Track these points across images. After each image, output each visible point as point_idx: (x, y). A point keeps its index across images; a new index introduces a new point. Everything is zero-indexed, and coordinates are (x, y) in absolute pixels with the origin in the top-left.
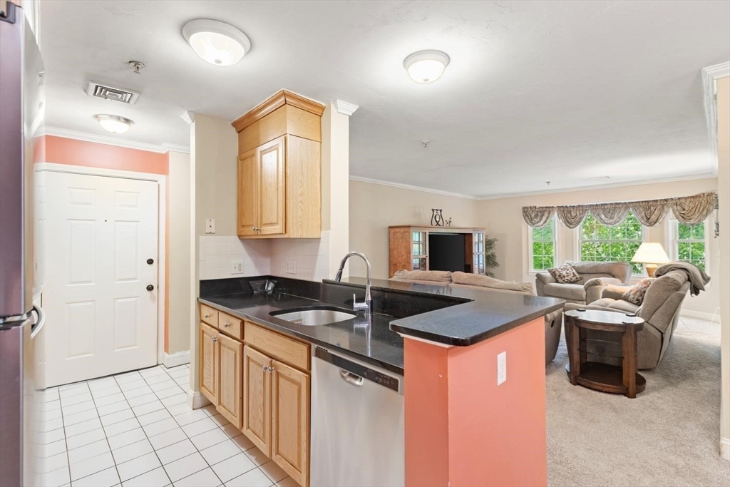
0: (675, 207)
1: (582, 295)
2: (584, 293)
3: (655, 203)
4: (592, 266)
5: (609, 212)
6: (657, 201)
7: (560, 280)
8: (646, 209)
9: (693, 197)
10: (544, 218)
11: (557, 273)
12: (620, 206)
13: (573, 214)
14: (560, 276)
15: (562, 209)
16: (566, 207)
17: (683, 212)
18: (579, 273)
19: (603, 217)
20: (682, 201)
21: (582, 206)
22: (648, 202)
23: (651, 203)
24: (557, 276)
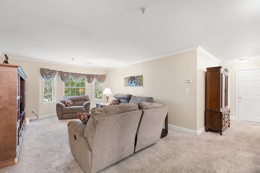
0: (97, 77)
1: (83, 110)
2: (84, 109)
3: (90, 76)
4: (78, 98)
5: (77, 77)
6: (91, 75)
7: (68, 105)
8: (88, 77)
9: (102, 75)
10: (53, 76)
11: (66, 102)
12: (81, 75)
13: (65, 76)
14: (67, 103)
15: (60, 73)
16: (62, 72)
17: (99, 79)
18: (73, 101)
19: (75, 78)
20: (98, 76)
21: (68, 73)
22: (88, 75)
23: (89, 75)
24: (66, 104)
